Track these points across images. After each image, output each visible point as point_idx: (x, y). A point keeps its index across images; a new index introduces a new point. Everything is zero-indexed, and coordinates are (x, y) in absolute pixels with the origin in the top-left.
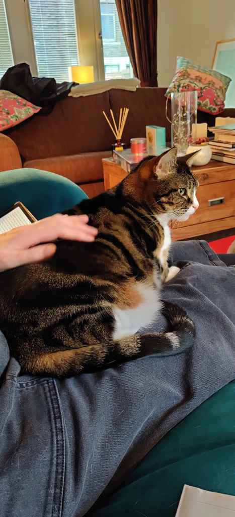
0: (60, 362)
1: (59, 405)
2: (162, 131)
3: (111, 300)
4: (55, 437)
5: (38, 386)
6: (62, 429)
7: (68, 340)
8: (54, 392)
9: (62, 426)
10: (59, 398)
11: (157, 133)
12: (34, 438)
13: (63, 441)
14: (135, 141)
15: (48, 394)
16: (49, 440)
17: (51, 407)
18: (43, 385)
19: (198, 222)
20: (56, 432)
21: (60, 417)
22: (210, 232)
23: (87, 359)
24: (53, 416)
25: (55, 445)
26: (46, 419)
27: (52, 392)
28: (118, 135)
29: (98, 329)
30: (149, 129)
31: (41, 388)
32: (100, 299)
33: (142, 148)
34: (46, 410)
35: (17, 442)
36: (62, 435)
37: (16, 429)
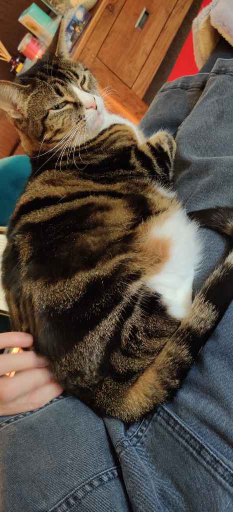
0: (150, 393)
1: (188, 433)
2: (34, 9)
3: (136, 276)
4: (216, 474)
5: (152, 425)
6: (215, 459)
7: (136, 365)
8: (172, 420)
9: (212, 456)
10: (183, 425)
11: (32, 16)
12: (198, 493)
13: (227, 470)
14: (22, 46)
15: (170, 428)
16: (213, 482)
17: (183, 442)
18: (156, 420)
19: (145, 57)
20: (213, 467)
21: (202, 447)
22: (165, 54)
23: (173, 370)
24: (194, 452)
25: (224, 482)
26: (191, 462)
27: (170, 423)
28: (5, 57)
29: (151, 326)
30: (22, 19)
31: (158, 426)
32: (124, 288)
33: (34, 46)
34: (183, 449)
35: (185, 507)
36: (221, 465)
37: (174, 494)
